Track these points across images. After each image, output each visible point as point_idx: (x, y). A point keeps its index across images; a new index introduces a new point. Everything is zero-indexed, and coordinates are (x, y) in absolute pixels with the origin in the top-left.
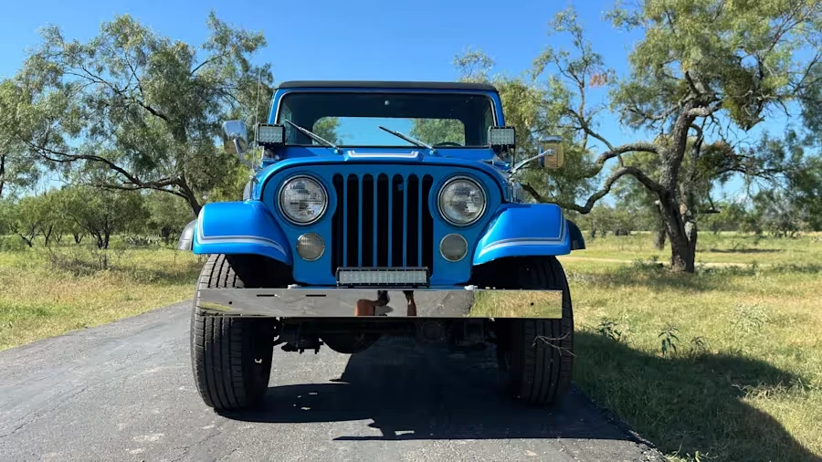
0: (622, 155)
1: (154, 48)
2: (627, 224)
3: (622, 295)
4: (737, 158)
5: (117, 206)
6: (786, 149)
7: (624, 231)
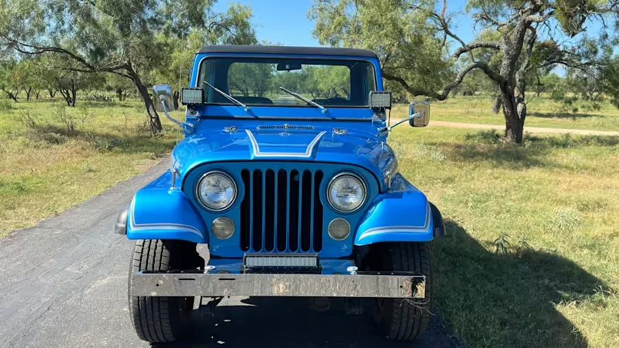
0: (472, 51)
4: (561, 54)
6: (599, 47)
7: (470, 91)
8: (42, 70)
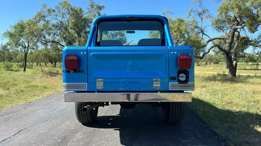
0: (214, 41)
1: (72, 9)
2: (218, 60)
3: (211, 84)
4: (251, 41)
5: (58, 55)
7: (217, 62)
8: (44, 54)
